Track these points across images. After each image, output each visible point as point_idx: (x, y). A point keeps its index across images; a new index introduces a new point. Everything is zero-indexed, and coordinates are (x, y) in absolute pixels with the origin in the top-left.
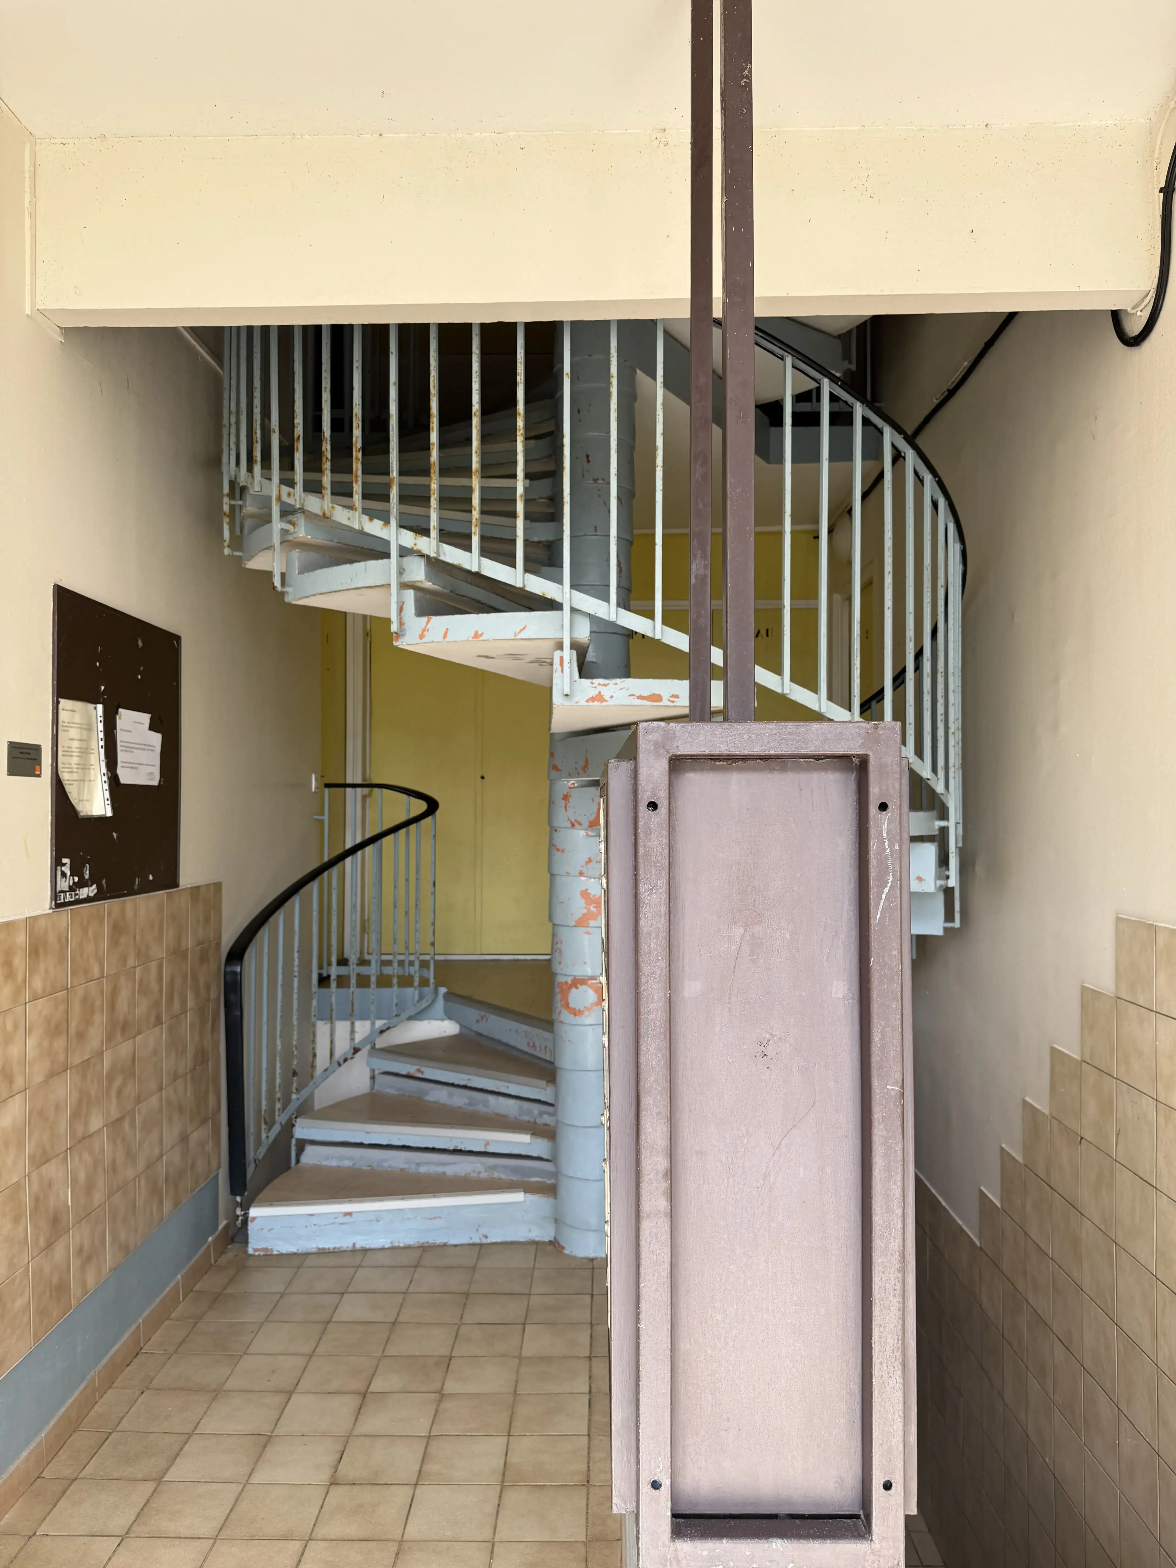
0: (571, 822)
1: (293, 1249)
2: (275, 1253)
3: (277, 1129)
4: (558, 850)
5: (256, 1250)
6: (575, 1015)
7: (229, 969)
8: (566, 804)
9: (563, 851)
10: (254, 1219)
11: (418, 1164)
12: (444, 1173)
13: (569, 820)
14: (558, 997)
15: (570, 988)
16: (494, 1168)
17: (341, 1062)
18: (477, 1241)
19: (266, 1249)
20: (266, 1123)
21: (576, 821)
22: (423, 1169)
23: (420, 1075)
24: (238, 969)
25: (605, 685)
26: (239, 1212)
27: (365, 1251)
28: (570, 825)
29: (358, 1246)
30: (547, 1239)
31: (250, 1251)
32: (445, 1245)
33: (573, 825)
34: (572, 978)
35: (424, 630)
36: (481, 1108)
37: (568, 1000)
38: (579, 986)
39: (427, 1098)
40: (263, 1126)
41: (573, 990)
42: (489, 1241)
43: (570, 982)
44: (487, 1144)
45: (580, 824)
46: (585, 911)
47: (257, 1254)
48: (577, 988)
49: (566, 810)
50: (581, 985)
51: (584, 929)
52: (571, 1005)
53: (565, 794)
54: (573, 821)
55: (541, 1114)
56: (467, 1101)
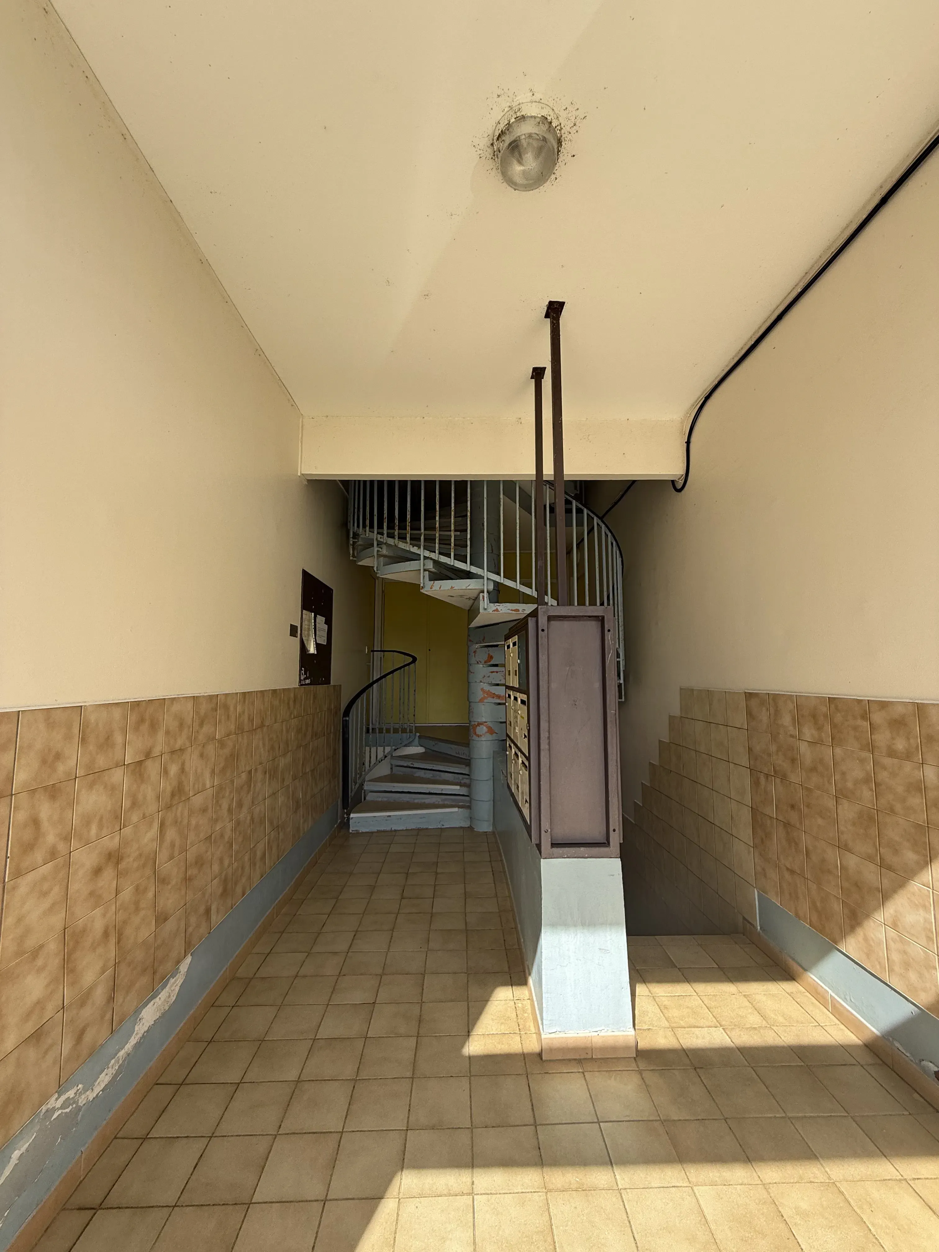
1: (368, 830)
2: (360, 832)
3: (357, 785)
4: (472, 673)
5: (353, 831)
6: (479, 737)
7: (344, 719)
9: (474, 673)
10: (352, 818)
11: (414, 799)
12: (425, 802)
13: (476, 661)
14: (472, 730)
15: (477, 726)
16: (445, 800)
17: (380, 760)
18: (440, 827)
19: (357, 830)
20: (354, 782)
22: (416, 801)
23: (412, 766)
24: (348, 719)
25: (499, 606)
26: (345, 816)
27: (395, 831)
28: (476, 663)
29: (393, 829)
30: (467, 826)
31: (351, 831)
32: (427, 829)
33: (478, 663)
34: (477, 723)
35: (432, 586)
36: (438, 778)
37: (476, 733)
38: (480, 725)
39: (415, 775)
40: (353, 783)
41: (478, 728)
42: (444, 827)
44: (442, 790)
45: (481, 662)
46: (483, 696)
48: (480, 727)
49: (474, 657)
51: (482, 703)
54: (478, 661)
55: (463, 779)
56: (432, 775)
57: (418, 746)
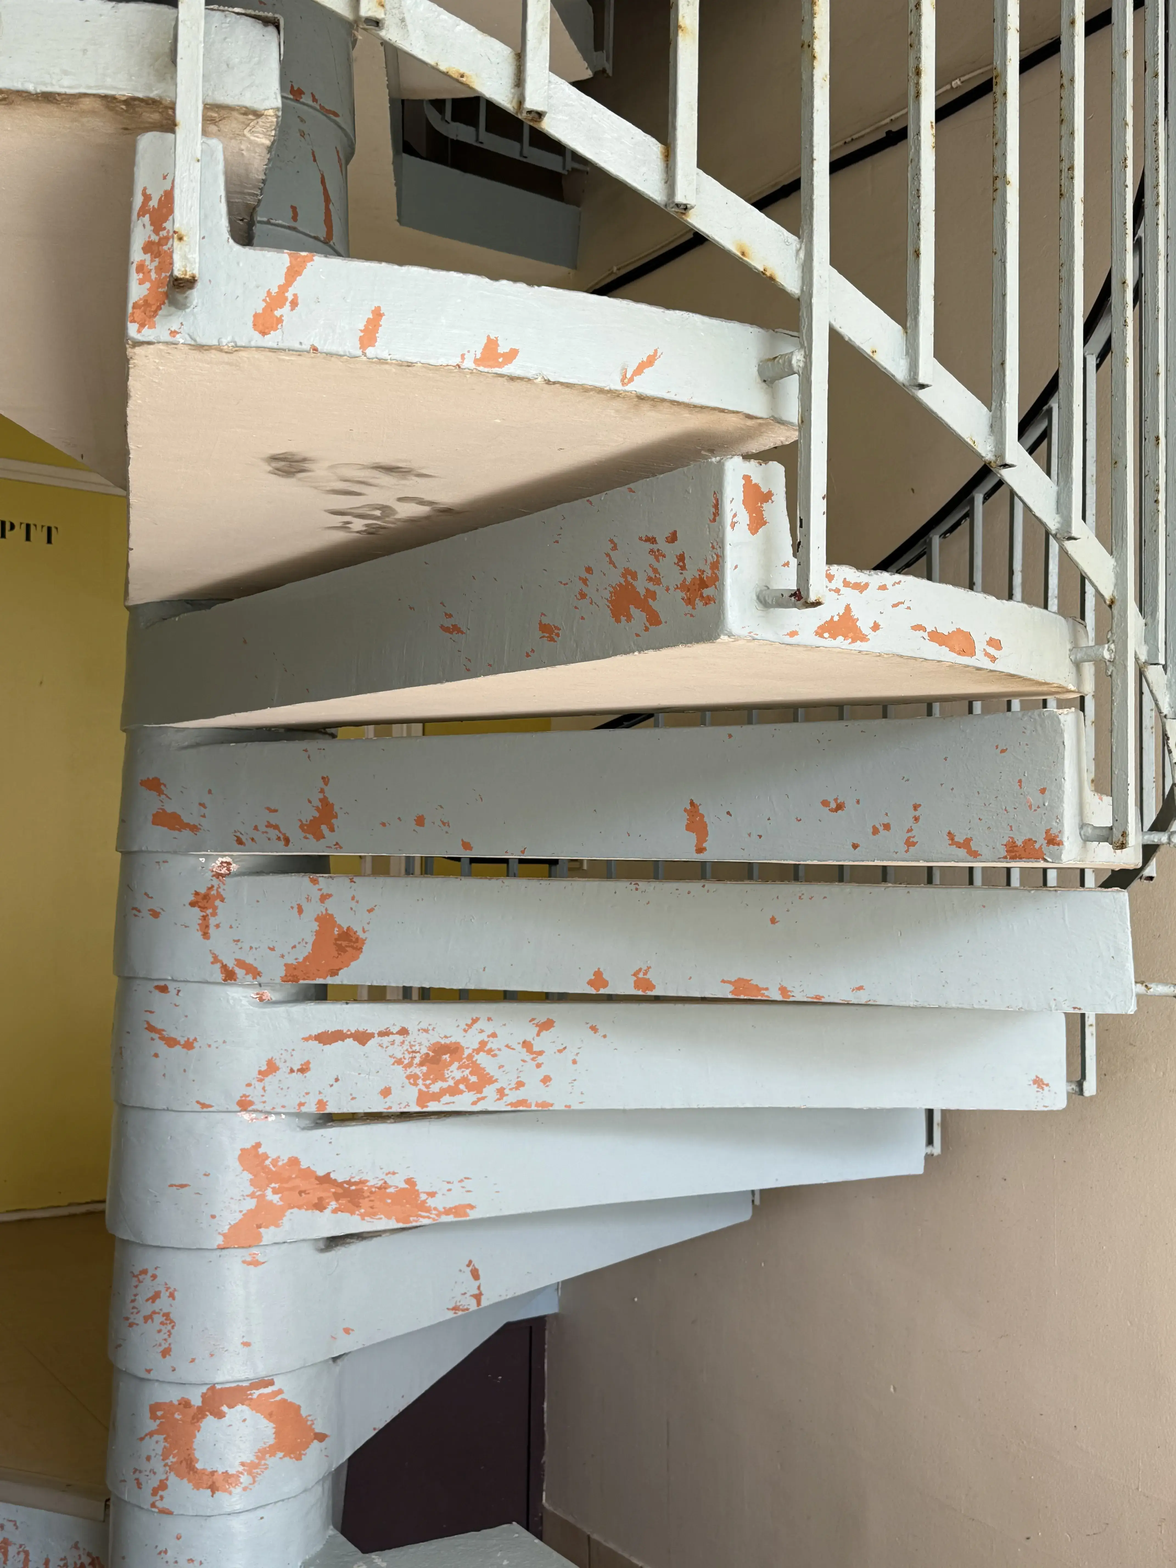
0: (224, 967)
4: (171, 1042)
6: (213, 1488)
8: (204, 918)
9: (189, 1045)
13: (216, 960)
14: (156, 1445)
15: (200, 1414)
21: (241, 963)
25: (861, 587)
33: (229, 975)
34: (204, 1389)
35: (276, 301)
37: (190, 1449)
38: (225, 1408)
41: (209, 1422)
43: (197, 1401)
45: (254, 972)
46: (251, 1204)
48: (220, 1415)
49: (206, 935)
50: (231, 1407)
51: (245, 1254)
52: (199, 1466)
53: (203, 891)
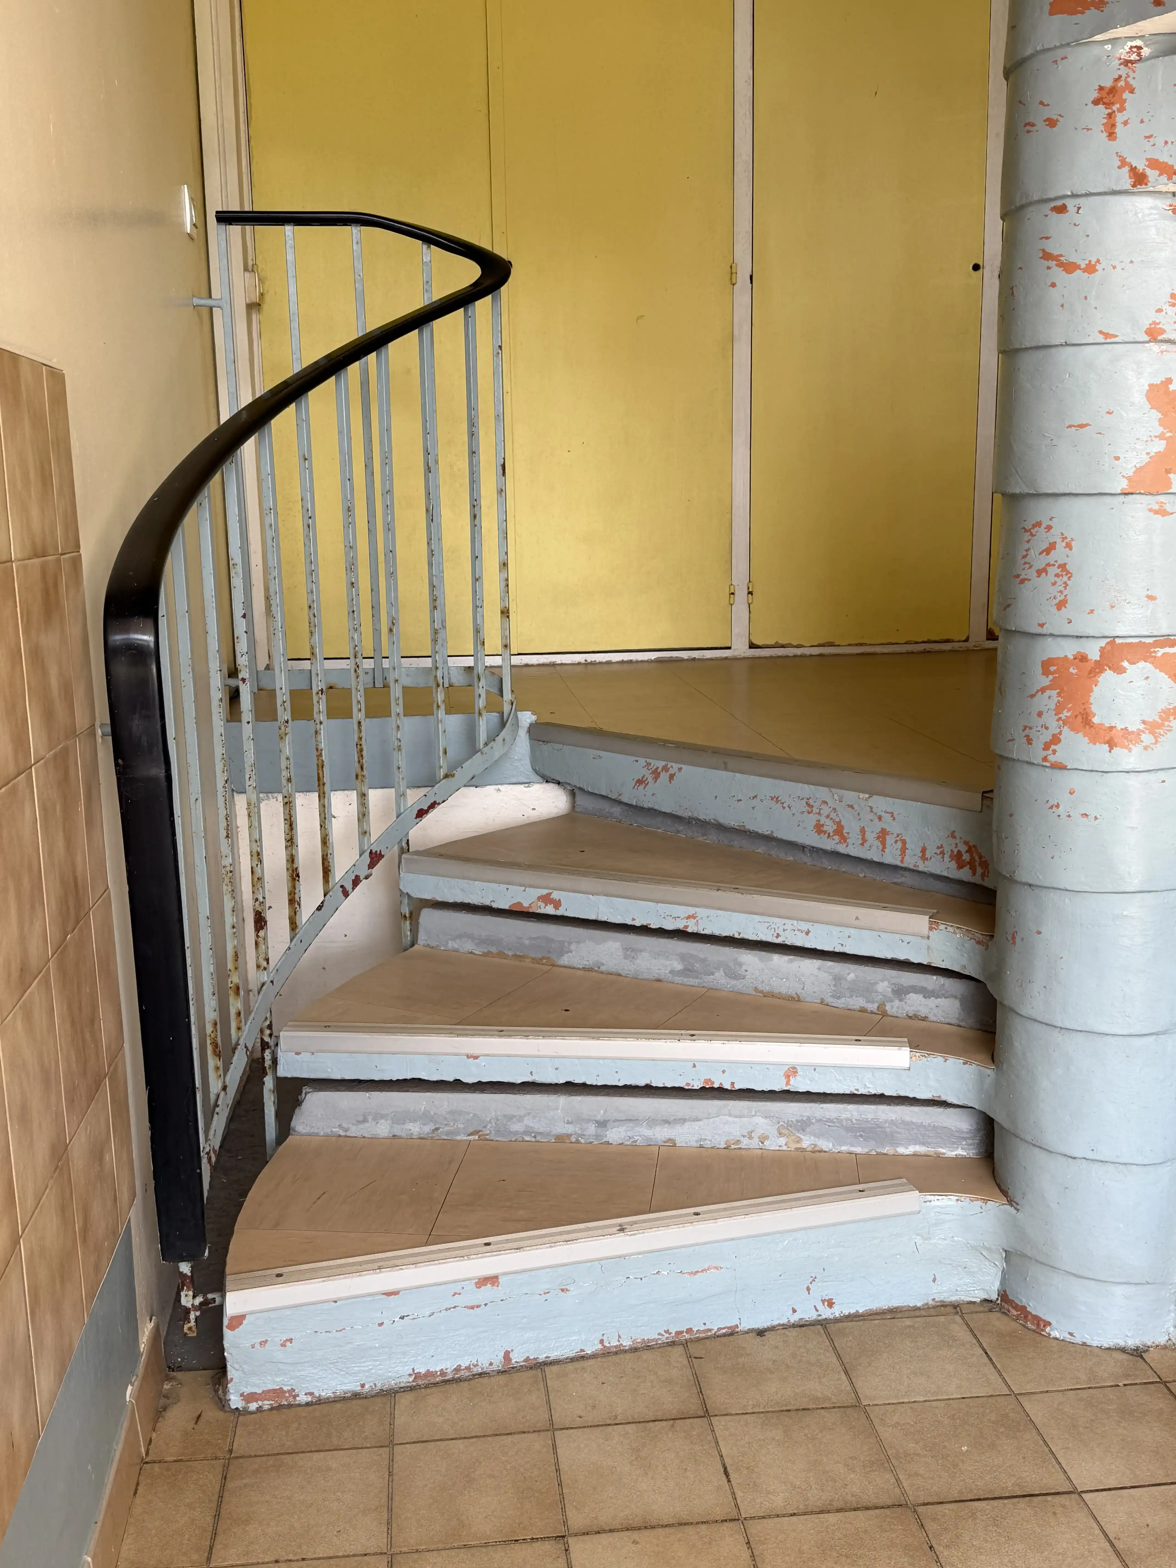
0: (1133, 170)
1: (352, 1386)
2: (303, 1398)
4: (1070, 267)
5: (250, 1398)
6: (1111, 743)
7: (118, 638)
8: (1110, 115)
9: (1090, 269)
10: (238, 1320)
11: (602, 1124)
12: (672, 1143)
13: (1123, 163)
14: (1049, 700)
15: (1098, 668)
16: (804, 1125)
17: (349, 886)
18: (811, 1315)
19: (279, 1392)
21: (1153, 164)
22: (615, 1135)
23: (550, 910)
24: (147, 638)
26: (187, 1299)
27: (538, 1366)
28: (1126, 182)
29: (517, 1358)
30: (978, 1296)
31: (235, 1401)
32: (732, 1333)
33: (1139, 179)
34: (1103, 643)
36: (719, 979)
37: (1086, 702)
38: (1125, 664)
39: (565, 960)
41: (1108, 677)
42: (837, 1312)
43: (1094, 654)
44: (792, 1072)
45: (1166, 172)
46: (1160, 446)
47: (253, 1406)
48: (1121, 670)
49: (1112, 135)
50: (1132, 663)
51: (1152, 502)
52: (1096, 720)
53: (1108, 84)
54: (1141, 166)
55: (900, 992)
56: (679, 967)
57: (528, 783)
